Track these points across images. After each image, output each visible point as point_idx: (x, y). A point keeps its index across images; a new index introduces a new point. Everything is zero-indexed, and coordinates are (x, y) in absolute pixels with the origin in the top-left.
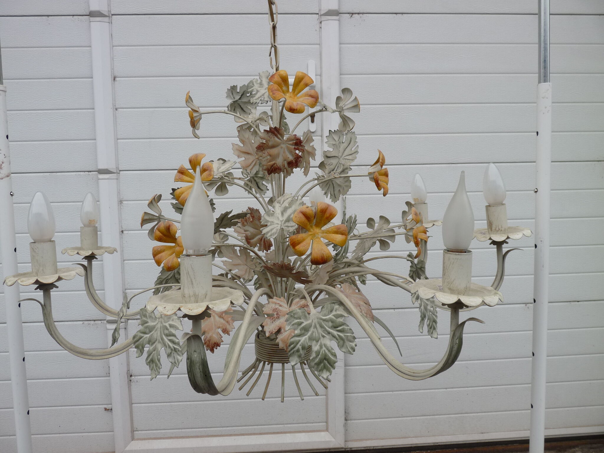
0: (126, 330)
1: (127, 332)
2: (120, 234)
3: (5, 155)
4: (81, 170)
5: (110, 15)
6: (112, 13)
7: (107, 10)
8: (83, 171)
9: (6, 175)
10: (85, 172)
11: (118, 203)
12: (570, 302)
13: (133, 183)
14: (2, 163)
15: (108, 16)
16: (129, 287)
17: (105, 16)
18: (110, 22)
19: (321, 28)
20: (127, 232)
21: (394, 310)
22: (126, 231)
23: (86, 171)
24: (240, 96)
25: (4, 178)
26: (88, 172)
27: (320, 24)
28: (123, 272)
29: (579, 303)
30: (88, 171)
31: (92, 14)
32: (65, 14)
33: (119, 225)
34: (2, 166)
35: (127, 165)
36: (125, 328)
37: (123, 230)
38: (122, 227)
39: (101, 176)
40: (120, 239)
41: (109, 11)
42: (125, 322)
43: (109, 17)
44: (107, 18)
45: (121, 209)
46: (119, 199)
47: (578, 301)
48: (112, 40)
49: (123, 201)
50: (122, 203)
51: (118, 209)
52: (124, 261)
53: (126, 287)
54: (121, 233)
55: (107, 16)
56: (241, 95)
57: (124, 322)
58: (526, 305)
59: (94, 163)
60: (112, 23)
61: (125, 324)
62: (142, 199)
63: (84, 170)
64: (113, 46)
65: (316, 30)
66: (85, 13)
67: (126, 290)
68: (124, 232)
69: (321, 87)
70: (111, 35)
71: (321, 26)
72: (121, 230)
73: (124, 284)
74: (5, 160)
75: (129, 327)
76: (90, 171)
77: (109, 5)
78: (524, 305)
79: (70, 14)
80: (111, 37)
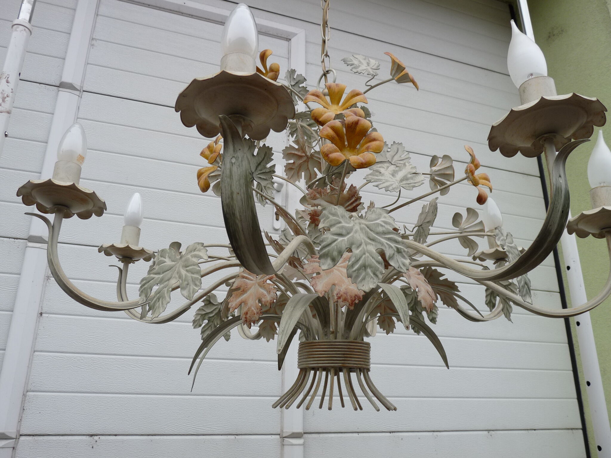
0: (14, 450)
1: (15, 454)
2: (37, 316)
3: (12, 90)
4: (5, 236)
5: (82, 91)
6: (84, 89)
7: (79, 85)
8: (8, 237)
9: (7, 110)
10: (10, 238)
11: (45, 279)
12: (528, 430)
13: (68, 258)
14: (6, 96)
15: (80, 90)
16: (32, 389)
17: (76, 89)
18: (80, 96)
19: (289, 140)
20: (47, 315)
21: (358, 434)
22: (46, 313)
23: (12, 237)
24: (294, 83)
25: (4, 112)
26: (14, 239)
27: (288, 137)
28: (30, 367)
29: (536, 431)
30: (15, 237)
31: (62, 85)
32: (32, 80)
33: (40, 305)
34: (6, 100)
35: (66, 237)
36: (14, 448)
37: (42, 312)
38: (42, 309)
39: (30, 244)
40: (36, 323)
41: (82, 87)
42: (16, 439)
43: (80, 92)
44: (78, 92)
45: (46, 286)
46: (46, 274)
47: (535, 430)
48: (78, 111)
49: (51, 277)
50: (49, 280)
51: (43, 285)
52: (34, 352)
53: (29, 389)
54: (40, 315)
55: (78, 89)
56: (296, 82)
57: (14, 439)
58: (489, 432)
59: (25, 230)
60: (81, 97)
61: (16, 440)
62: (75, 278)
63: (10, 236)
64: (78, 118)
65: (284, 141)
66: (54, 84)
67: (27, 391)
68: (43, 315)
69: (286, 190)
70: (78, 107)
71: (288, 139)
72: (40, 312)
73: (27, 383)
74: (11, 94)
75: (19, 447)
76: (17, 239)
77: (82, 82)
78: (486, 432)
79: (38, 81)
80: (77, 109)
